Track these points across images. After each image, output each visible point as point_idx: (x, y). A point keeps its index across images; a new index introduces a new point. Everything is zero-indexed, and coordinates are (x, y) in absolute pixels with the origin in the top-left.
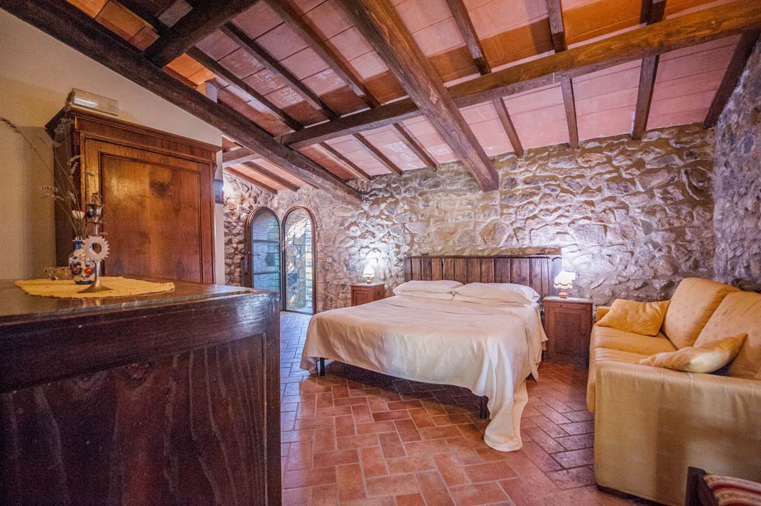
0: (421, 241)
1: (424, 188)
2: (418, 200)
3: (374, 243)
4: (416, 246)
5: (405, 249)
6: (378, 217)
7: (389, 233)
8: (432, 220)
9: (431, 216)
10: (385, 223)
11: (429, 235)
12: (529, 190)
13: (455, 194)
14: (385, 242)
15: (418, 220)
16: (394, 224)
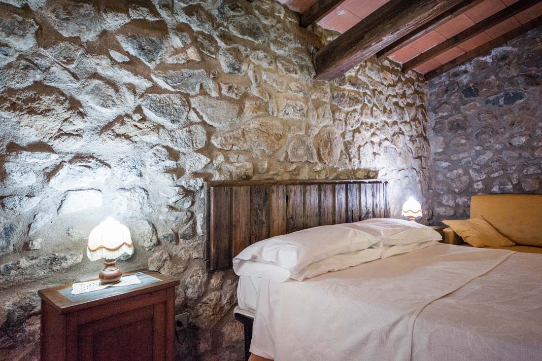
0: (229, 148)
1: (231, 28)
2: (218, 48)
3: (78, 134)
4: (221, 158)
5: (195, 162)
6: (91, 50)
7: (139, 109)
8: (248, 104)
9: (246, 96)
10: (125, 76)
11: (244, 134)
12: (353, 94)
13: (283, 65)
14: (127, 137)
15: (221, 97)
16: (155, 89)
